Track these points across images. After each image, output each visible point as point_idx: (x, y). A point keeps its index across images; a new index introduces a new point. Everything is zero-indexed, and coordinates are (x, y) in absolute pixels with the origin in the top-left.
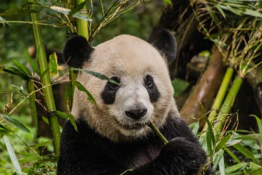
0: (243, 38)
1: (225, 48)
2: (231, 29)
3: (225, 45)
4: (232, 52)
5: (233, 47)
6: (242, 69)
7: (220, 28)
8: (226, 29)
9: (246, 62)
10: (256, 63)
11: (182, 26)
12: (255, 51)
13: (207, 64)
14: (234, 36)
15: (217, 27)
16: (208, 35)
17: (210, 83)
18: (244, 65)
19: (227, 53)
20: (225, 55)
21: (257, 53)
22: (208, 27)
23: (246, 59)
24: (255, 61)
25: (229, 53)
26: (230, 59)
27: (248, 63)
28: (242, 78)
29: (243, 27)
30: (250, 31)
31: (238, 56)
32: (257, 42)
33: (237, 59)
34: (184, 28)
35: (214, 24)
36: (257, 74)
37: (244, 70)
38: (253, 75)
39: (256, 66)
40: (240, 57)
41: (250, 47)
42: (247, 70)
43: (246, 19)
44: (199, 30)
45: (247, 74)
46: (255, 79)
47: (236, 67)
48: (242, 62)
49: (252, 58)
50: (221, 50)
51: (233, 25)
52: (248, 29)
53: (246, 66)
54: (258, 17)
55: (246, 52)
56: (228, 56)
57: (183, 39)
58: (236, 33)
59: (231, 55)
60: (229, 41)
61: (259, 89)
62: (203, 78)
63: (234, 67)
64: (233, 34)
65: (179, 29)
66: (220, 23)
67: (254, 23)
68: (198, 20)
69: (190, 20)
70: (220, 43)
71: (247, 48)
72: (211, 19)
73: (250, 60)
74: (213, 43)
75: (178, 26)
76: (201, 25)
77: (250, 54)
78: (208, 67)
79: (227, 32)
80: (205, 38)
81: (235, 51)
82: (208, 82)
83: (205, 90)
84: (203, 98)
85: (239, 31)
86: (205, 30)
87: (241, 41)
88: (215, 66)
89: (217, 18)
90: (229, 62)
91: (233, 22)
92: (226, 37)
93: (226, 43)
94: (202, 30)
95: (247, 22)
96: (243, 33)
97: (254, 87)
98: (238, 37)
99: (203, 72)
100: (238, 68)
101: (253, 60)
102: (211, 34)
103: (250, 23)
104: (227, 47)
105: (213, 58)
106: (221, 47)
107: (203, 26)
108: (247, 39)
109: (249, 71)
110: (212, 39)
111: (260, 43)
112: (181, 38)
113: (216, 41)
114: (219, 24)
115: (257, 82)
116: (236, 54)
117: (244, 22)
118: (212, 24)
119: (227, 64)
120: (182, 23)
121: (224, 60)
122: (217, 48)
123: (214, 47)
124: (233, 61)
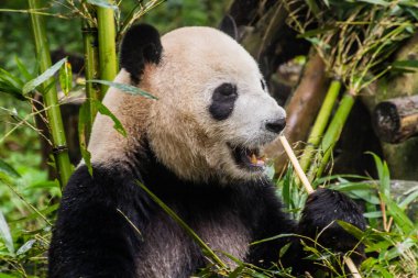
0: (355, 36)
1: (328, 52)
2: (338, 23)
3: (328, 47)
4: (338, 58)
5: (341, 50)
6: (354, 83)
7: (321, 21)
8: (329, 22)
9: (361, 72)
10: (375, 74)
11: (263, 18)
12: (374, 56)
13: (302, 75)
14: (342, 34)
15: (315, 19)
16: (302, 31)
17: (305, 105)
18: (357, 76)
19: (331, 59)
20: (328, 63)
21: (377, 59)
22: (302, 19)
23: (360, 68)
24: (374, 70)
25: (335, 60)
26: (335, 68)
27: (363, 74)
28: (354, 97)
29: (356, 20)
30: (366, 26)
31: (348, 63)
32: (377, 42)
33: (347, 68)
34: (267, 21)
35: (312, 15)
36: (376, 90)
37: (357, 84)
38: (371, 93)
39: (375, 78)
40: (351, 65)
41: (366, 50)
42: (361, 84)
43: (361, 7)
44: (289, 23)
45: (362, 91)
46: (373, 97)
47: (344, 80)
48: (354, 72)
49: (369, 66)
50: (322, 55)
51: (340, 16)
52: (363, 23)
53: (360, 79)
54: (379, 5)
55: (360, 58)
56: (333, 64)
57: (265, 38)
58: (345, 28)
59: (338, 62)
60: (335, 41)
61: (379, 112)
62: (295, 96)
63: (341, 80)
64: (341, 30)
65: (259, 24)
66: (321, 13)
67: (372, 14)
68: (288, 9)
69: (275, 10)
70: (320, 43)
71: (361, 51)
72: (306, 9)
73: (366, 69)
74: (309, 44)
75: (258, 18)
76: (293, 16)
77: (366, 60)
78: (303, 80)
79: (331, 27)
80: (299, 36)
81: (344, 56)
82: (302, 103)
83: (298, 114)
84: (296, 127)
85: (349, 26)
86: (298, 24)
87: (352, 41)
88: (313, 77)
89: (316, 6)
90: (334, 72)
91: (342, 12)
92: (330, 35)
93: (330, 43)
94: (294, 24)
95: (361, 12)
96: (355, 29)
97: (372, 109)
98: (347, 35)
99: (295, 88)
100: (348, 82)
101: (371, 69)
102: (307, 30)
103: (366, 13)
104: (331, 50)
105: (311, 66)
106: (322, 50)
107: (294, 18)
108: (362, 38)
109: (365, 85)
110: (308, 38)
111: (381, 43)
112: (262, 36)
113: (314, 40)
114: (319, 15)
115: (377, 102)
116: (344, 61)
117: (358, 11)
118: (308, 15)
119: (331, 75)
120: (264, 13)
121: (327, 70)
122: (316, 51)
123: (312, 49)
124: (340, 71)
